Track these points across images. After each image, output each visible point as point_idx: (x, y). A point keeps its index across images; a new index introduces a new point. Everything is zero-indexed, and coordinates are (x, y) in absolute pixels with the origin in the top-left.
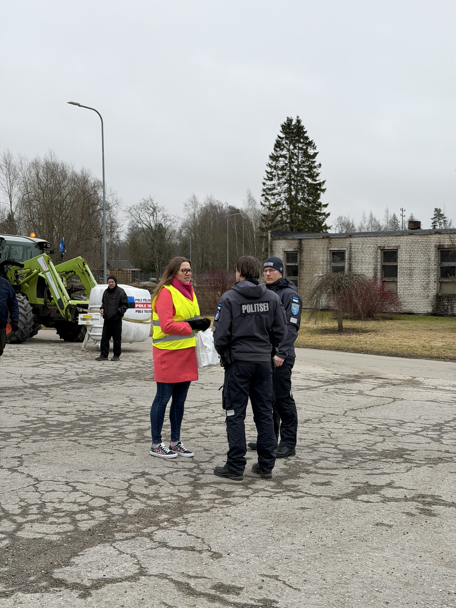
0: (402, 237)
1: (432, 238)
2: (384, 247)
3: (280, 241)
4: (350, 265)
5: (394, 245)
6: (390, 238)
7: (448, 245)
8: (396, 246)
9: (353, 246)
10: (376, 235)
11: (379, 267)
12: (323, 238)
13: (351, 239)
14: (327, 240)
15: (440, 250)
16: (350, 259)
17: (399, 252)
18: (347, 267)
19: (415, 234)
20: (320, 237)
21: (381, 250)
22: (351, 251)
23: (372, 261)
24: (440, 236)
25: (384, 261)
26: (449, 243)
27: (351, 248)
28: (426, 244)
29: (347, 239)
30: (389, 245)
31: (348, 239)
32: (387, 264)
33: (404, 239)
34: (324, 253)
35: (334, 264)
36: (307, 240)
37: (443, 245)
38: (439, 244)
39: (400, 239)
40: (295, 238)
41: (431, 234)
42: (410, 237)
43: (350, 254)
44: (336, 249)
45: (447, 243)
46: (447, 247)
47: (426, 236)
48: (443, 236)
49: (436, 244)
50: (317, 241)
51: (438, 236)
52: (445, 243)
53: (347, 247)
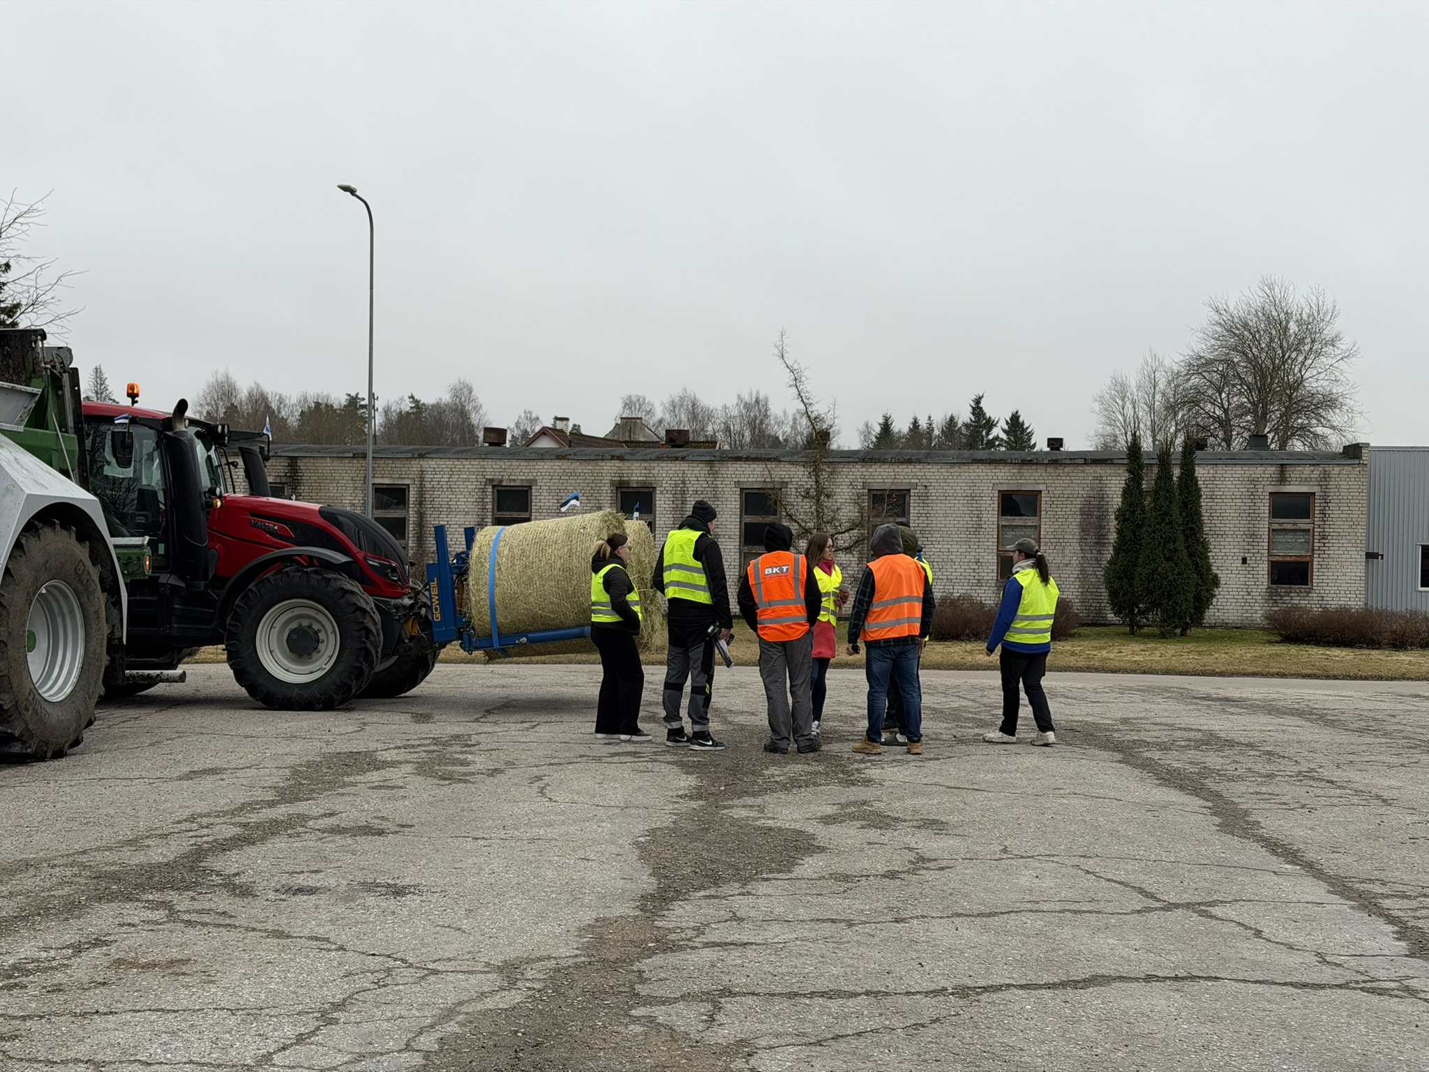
0: (541, 463)
1: (605, 468)
2: (501, 481)
4: (421, 515)
5: (524, 478)
6: (522, 464)
7: (637, 482)
8: (527, 480)
9: (428, 477)
10: (483, 456)
12: (354, 457)
13: (424, 463)
14: (364, 462)
15: (619, 490)
16: (421, 503)
17: (534, 492)
18: (412, 518)
19: (570, 457)
20: (346, 455)
21: (494, 486)
22: (422, 486)
23: (472, 507)
24: (621, 464)
25: (497, 510)
26: (640, 478)
27: (422, 480)
28: (593, 478)
29: (413, 462)
30: (511, 477)
31: (417, 462)
32: (506, 514)
33: (546, 467)
34: (356, 488)
35: (382, 513)
36: (313, 461)
37: (628, 482)
38: (618, 479)
39: (536, 467)
40: (279, 454)
41: (603, 460)
42: (557, 463)
43: (421, 492)
44: (386, 481)
45: (636, 478)
46: (635, 485)
47: (592, 463)
48: (627, 464)
49: (614, 479)
50: (336, 463)
51: (617, 463)
52: (632, 478)
53: (414, 479)
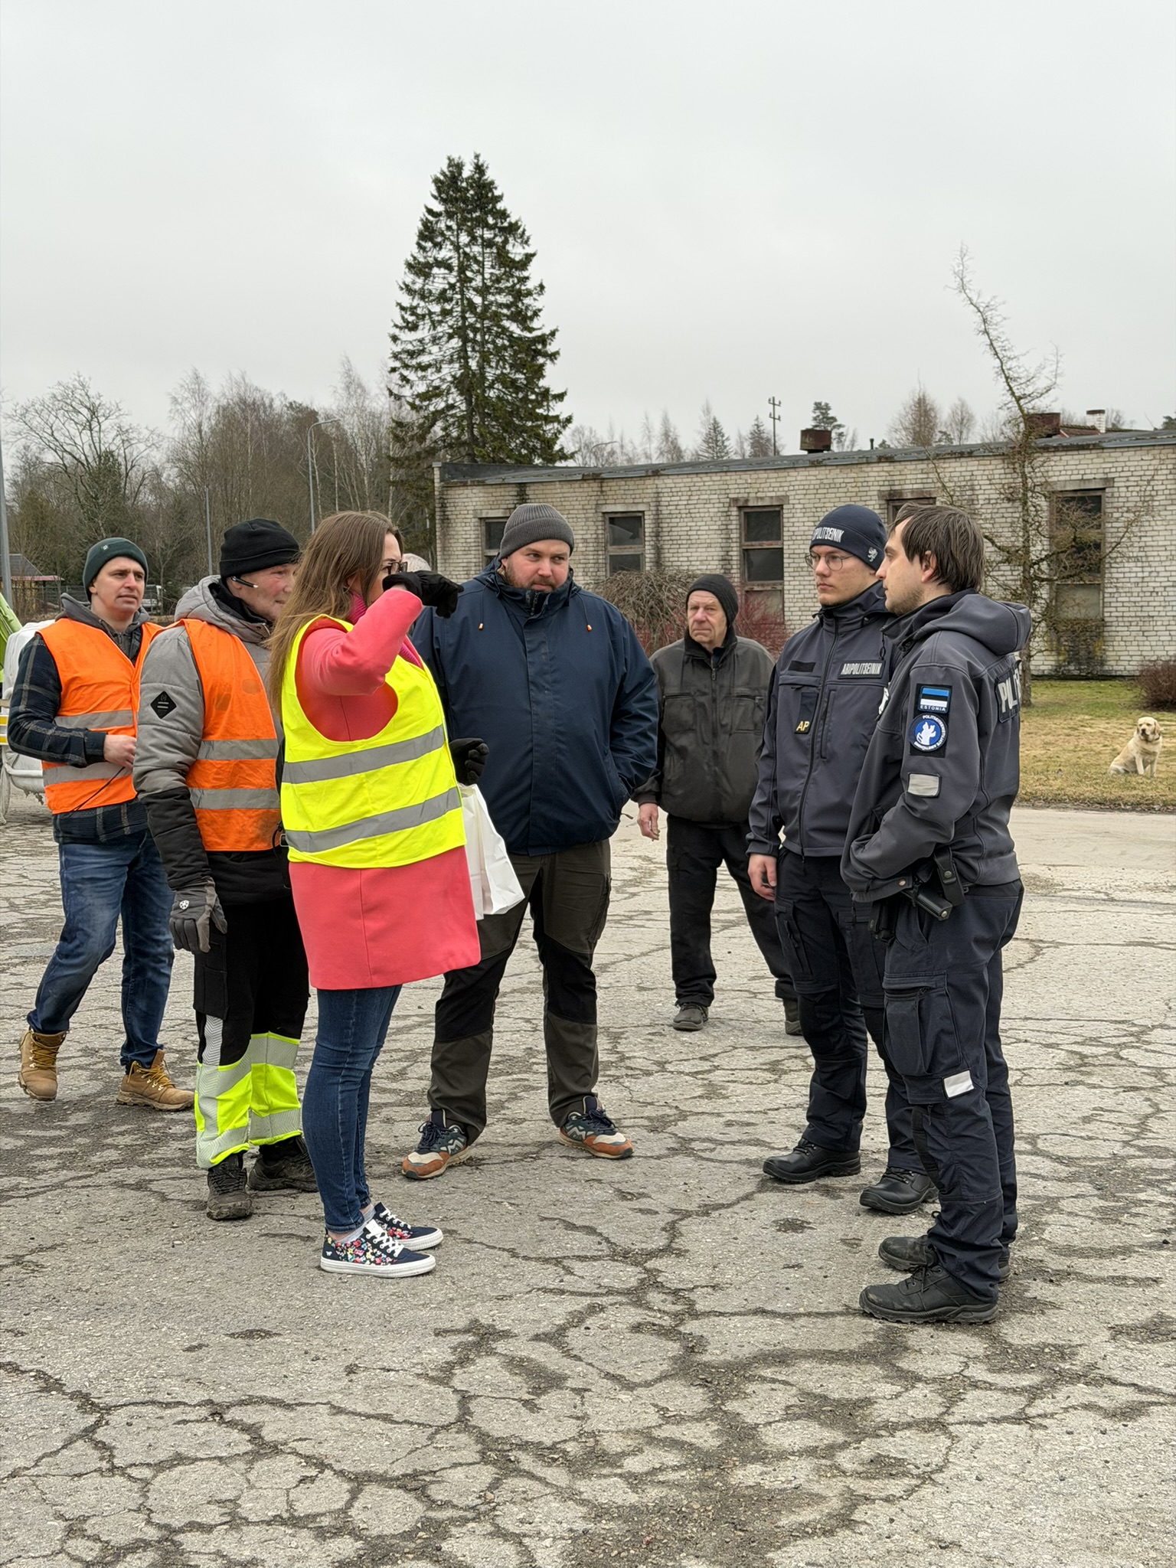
0: (793, 473)
1: (871, 474)
2: (747, 501)
3: (467, 491)
4: (658, 551)
5: (773, 494)
6: (761, 476)
7: (913, 491)
8: (777, 497)
9: (665, 499)
10: (725, 469)
11: (735, 554)
12: (584, 479)
13: (659, 482)
14: (595, 485)
15: (891, 504)
16: (657, 535)
17: (786, 513)
18: (649, 555)
19: (827, 462)
20: (575, 478)
21: (740, 508)
22: (658, 513)
23: (716, 538)
24: (891, 468)
25: (748, 539)
26: (915, 486)
27: (658, 504)
28: (857, 489)
29: (648, 482)
30: (759, 495)
31: (651, 482)
32: (756, 545)
33: (799, 478)
34: (587, 519)
35: (614, 550)
36: (541, 487)
37: (900, 492)
38: (888, 488)
39: (788, 479)
40: (506, 481)
41: (868, 463)
42: (814, 471)
43: (658, 522)
44: (619, 508)
45: (910, 487)
46: (909, 496)
47: (855, 469)
48: (899, 467)
49: (883, 488)
50: (566, 488)
51: (886, 467)
52: (906, 487)
53: (648, 503)
